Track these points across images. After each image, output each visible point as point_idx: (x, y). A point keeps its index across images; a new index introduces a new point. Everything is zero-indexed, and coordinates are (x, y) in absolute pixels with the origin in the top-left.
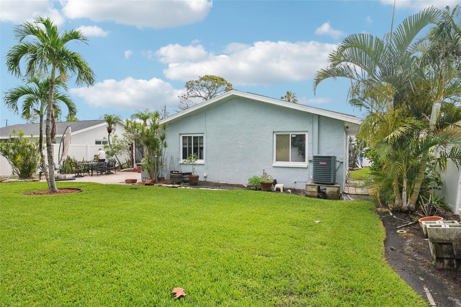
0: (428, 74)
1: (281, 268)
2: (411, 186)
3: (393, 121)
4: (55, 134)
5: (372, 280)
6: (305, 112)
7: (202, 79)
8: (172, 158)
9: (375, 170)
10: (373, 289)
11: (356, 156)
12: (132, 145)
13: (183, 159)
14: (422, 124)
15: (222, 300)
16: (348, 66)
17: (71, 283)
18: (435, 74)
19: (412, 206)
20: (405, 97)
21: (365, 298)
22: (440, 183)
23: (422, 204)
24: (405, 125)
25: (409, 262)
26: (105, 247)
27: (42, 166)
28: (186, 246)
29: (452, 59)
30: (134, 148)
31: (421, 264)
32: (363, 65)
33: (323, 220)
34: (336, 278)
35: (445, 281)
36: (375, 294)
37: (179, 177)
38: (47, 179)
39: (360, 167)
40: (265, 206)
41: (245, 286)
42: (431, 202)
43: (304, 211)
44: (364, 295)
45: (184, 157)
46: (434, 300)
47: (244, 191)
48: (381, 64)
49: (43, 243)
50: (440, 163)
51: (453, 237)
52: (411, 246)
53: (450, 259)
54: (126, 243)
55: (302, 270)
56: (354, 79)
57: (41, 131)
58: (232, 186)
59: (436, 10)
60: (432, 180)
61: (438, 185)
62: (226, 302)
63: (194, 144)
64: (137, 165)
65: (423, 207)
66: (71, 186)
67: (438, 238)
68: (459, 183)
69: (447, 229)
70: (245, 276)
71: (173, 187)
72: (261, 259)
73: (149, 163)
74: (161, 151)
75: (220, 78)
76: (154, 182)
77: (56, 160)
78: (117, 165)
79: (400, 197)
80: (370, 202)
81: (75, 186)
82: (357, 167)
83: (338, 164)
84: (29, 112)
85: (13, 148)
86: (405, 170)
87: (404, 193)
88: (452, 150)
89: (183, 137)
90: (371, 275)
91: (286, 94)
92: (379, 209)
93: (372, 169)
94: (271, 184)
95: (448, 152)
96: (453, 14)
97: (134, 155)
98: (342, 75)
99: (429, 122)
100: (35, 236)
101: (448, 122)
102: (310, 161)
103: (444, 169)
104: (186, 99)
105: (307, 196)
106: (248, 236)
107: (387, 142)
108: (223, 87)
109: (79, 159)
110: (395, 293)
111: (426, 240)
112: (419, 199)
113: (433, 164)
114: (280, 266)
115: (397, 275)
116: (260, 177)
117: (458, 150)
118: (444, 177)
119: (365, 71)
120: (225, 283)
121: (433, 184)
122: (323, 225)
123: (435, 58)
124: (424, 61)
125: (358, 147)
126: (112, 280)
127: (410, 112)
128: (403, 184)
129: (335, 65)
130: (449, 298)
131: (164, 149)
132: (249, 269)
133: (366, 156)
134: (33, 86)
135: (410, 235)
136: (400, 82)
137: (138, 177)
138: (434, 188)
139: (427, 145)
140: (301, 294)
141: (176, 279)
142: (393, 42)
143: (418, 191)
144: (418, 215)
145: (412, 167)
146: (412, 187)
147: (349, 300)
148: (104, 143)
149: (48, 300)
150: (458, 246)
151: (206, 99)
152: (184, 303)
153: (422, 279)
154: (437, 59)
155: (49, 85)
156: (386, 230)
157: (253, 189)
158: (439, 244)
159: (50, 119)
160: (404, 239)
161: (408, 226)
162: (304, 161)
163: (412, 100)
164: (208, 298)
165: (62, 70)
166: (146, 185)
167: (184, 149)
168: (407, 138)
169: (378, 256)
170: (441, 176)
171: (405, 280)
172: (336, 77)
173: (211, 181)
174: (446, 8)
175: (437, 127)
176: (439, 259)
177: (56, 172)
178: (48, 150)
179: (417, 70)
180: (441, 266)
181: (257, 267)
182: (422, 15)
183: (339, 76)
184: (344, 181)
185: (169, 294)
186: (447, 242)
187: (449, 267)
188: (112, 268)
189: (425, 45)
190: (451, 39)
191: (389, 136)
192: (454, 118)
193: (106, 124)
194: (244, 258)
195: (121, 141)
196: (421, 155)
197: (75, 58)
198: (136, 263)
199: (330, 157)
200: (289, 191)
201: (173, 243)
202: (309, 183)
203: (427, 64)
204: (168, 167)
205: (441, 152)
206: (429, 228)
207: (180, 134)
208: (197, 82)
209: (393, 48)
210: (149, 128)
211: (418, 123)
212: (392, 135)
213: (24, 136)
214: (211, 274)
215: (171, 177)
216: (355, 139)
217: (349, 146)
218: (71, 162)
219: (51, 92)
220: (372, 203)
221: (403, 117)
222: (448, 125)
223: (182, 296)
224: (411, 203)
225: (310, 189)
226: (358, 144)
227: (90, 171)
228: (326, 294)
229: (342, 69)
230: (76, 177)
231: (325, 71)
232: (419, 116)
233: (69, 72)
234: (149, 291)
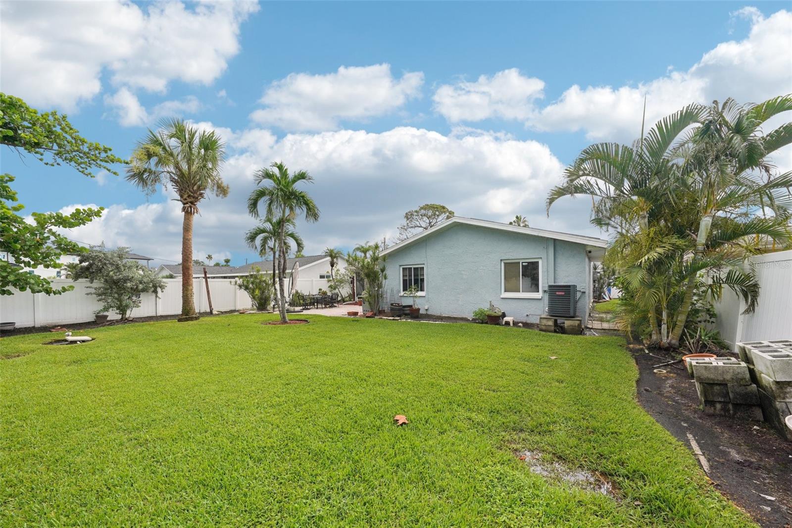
0: (692, 183)
1: (511, 404)
2: (672, 318)
3: (648, 241)
4: (286, 269)
5: (619, 422)
6: (538, 237)
7: (422, 208)
8: (392, 291)
9: (626, 299)
10: (620, 431)
11: (602, 286)
12: (353, 278)
13: (404, 291)
14: (687, 243)
15: (445, 431)
16: (588, 182)
17: (303, 403)
18: (703, 182)
19: (675, 342)
20: (663, 212)
21: (610, 440)
22: (712, 315)
23: (688, 340)
24: (664, 245)
25: (668, 405)
26: (331, 373)
27: (275, 299)
28: (408, 376)
29: (726, 162)
30: (355, 281)
31: (685, 408)
32: (606, 178)
33: (560, 357)
34: (574, 417)
35: (716, 428)
36: (622, 437)
37: (399, 310)
38: (280, 311)
39: (607, 299)
40: (493, 340)
41: (470, 419)
42: (700, 336)
43: (538, 346)
44: (609, 437)
45: (405, 289)
46: (701, 449)
47: (469, 324)
48: (630, 176)
49: (278, 367)
50: (712, 290)
51: (728, 377)
52: (672, 387)
53: (725, 403)
54: (350, 371)
55: (534, 407)
56: (597, 195)
57: (274, 266)
58: (455, 319)
59: (699, 107)
60: (702, 311)
61: (710, 318)
62: (449, 433)
63: (414, 276)
64: (359, 298)
65: (689, 343)
66: (300, 317)
67: (708, 379)
68: (740, 313)
69: (720, 366)
70: (469, 409)
71: (393, 320)
72: (487, 394)
73: (370, 295)
74: (381, 283)
75: (441, 207)
76: (375, 315)
77: (286, 294)
78: (339, 299)
79: (658, 331)
80: (619, 338)
81: (303, 318)
82: (605, 299)
83: (579, 295)
84: (265, 249)
85: (252, 283)
86: (665, 299)
87: (664, 327)
88: (729, 274)
89: (403, 268)
90: (618, 416)
91: (515, 219)
92: (631, 346)
93: (622, 300)
94: (500, 316)
95: (723, 276)
96: (723, 108)
97: (355, 288)
98: (581, 192)
99: (696, 241)
100: (272, 360)
101: (723, 240)
102: (545, 291)
103: (718, 297)
104: (406, 230)
105: (541, 330)
106: (473, 370)
107: (640, 266)
108: (444, 216)
109: (306, 293)
110: (648, 437)
111: (692, 381)
112: (684, 333)
113: (703, 292)
114: (509, 401)
115: (652, 419)
116: (486, 309)
117: (737, 274)
118: (719, 307)
119: (610, 185)
120: (448, 414)
121: (703, 316)
122: (560, 361)
123: (702, 164)
124: (687, 168)
125: (605, 275)
126: (338, 403)
127: (670, 230)
128: (662, 317)
129: (572, 181)
130: (721, 447)
131: (384, 281)
132: (475, 403)
133: (614, 285)
134: (268, 226)
135: (672, 375)
136: (655, 195)
137: (359, 309)
138: (705, 321)
139: (694, 268)
140: (533, 431)
141: (398, 408)
142: (645, 149)
143: (683, 324)
144: (682, 353)
145: (674, 296)
146: (675, 319)
147: (590, 441)
148: (328, 277)
149: (284, 415)
150: (735, 387)
151: (426, 228)
152: (406, 430)
153: (685, 425)
154: (704, 165)
155: (281, 223)
156: (639, 369)
157: (479, 323)
158: (708, 385)
159: (282, 255)
160: (662, 380)
161: (668, 365)
162: (538, 292)
163: (672, 215)
164: (431, 427)
165: (291, 209)
166: (367, 317)
167: (405, 281)
168: (666, 260)
169: (627, 396)
170: (715, 307)
171: (663, 424)
172: (575, 194)
173: (433, 313)
174: (714, 103)
175: (708, 247)
176: (709, 402)
177: (286, 305)
178: (280, 284)
179: (677, 179)
180: (711, 410)
181: (483, 402)
182: (681, 114)
183: (577, 193)
184: (587, 315)
185: (392, 420)
186: (719, 382)
187: (723, 413)
188: (337, 393)
189: (687, 150)
190: (723, 139)
191: (643, 259)
192: (731, 235)
193: (329, 258)
194: (469, 392)
195: (343, 275)
196: (686, 281)
197: (303, 197)
198: (359, 390)
199: (569, 286)
200: (520, 324)
201: (395, 373)
202: (543, 316)
203: (691, 171)
204: (388, 300)
205: (714, 276)
206: (695, 366)
207: (400, 266)
208: (416, 212)
209: (645, 156)
210: (369, 260)
211: (680, 242)
212: (646, 257)
213: (261, 273)
214: (434, 405)
215: (392, 309)
216: (601, 266)
217: (594, 274)
218: (299, 295)
219: (282, 230)
220: (622, 339)
221: (660, 236)
222: (723, 244)
223: (404, 423)
224: (673, 338)
225: (544, 322)
226: (604, 271)
227: (316, 304)
228: (562, 435)
229: (581, 185)
230: (303, 309)
231: (560, 188)
232: (681, 234)
233: (297, 210)
234: (373, 415)
